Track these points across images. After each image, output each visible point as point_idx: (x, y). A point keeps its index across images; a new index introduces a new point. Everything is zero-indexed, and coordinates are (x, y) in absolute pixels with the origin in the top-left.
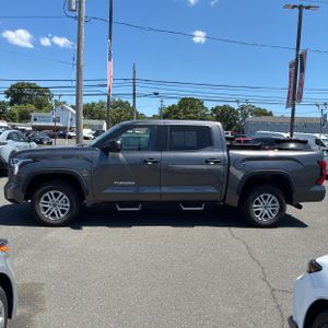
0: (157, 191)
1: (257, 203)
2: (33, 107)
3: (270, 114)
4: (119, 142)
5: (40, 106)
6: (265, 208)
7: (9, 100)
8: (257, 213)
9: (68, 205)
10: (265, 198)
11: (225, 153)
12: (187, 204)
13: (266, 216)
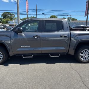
0: (40, 49)
1: (82, 53)
2: (9, 19)
3: (77, 20)
4: (21, 28)
5: (11, 19)
6: (85, 55)
7: (2, 17)
8: (82, 57)
9: (2, 56)
10: (86, 51)
11: (69, 33)
12: (52, 54)
13: (85, 58)
